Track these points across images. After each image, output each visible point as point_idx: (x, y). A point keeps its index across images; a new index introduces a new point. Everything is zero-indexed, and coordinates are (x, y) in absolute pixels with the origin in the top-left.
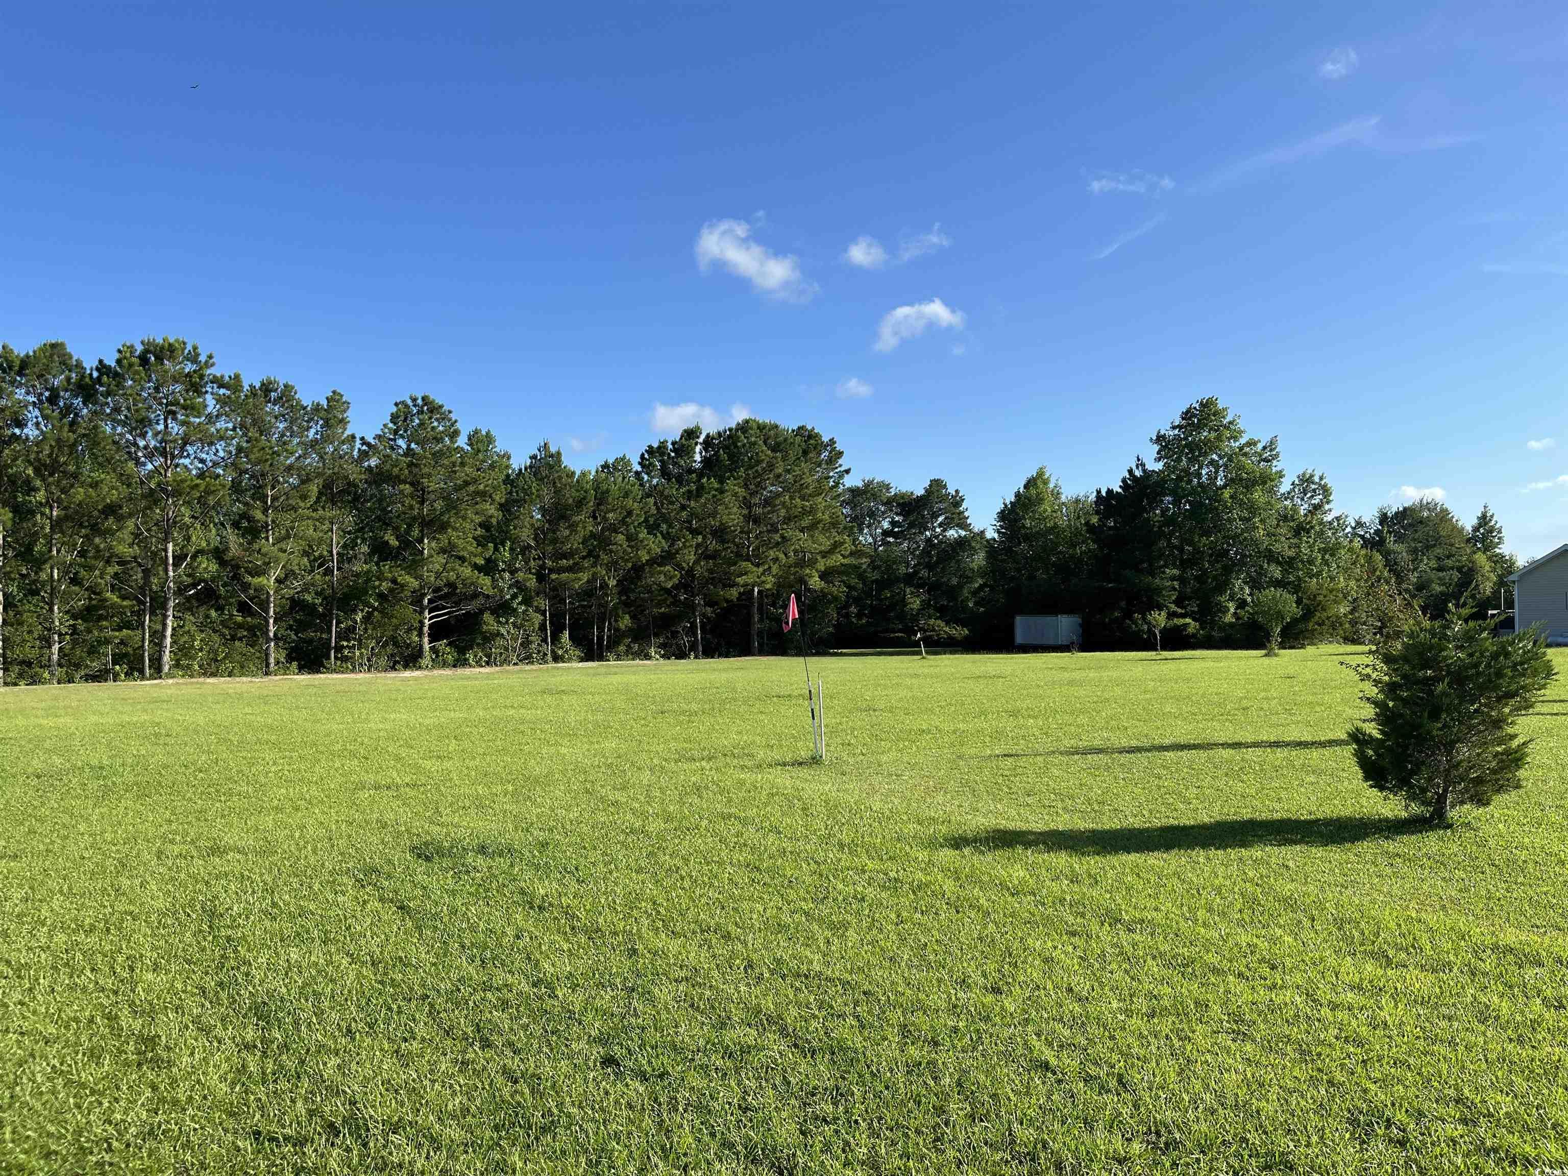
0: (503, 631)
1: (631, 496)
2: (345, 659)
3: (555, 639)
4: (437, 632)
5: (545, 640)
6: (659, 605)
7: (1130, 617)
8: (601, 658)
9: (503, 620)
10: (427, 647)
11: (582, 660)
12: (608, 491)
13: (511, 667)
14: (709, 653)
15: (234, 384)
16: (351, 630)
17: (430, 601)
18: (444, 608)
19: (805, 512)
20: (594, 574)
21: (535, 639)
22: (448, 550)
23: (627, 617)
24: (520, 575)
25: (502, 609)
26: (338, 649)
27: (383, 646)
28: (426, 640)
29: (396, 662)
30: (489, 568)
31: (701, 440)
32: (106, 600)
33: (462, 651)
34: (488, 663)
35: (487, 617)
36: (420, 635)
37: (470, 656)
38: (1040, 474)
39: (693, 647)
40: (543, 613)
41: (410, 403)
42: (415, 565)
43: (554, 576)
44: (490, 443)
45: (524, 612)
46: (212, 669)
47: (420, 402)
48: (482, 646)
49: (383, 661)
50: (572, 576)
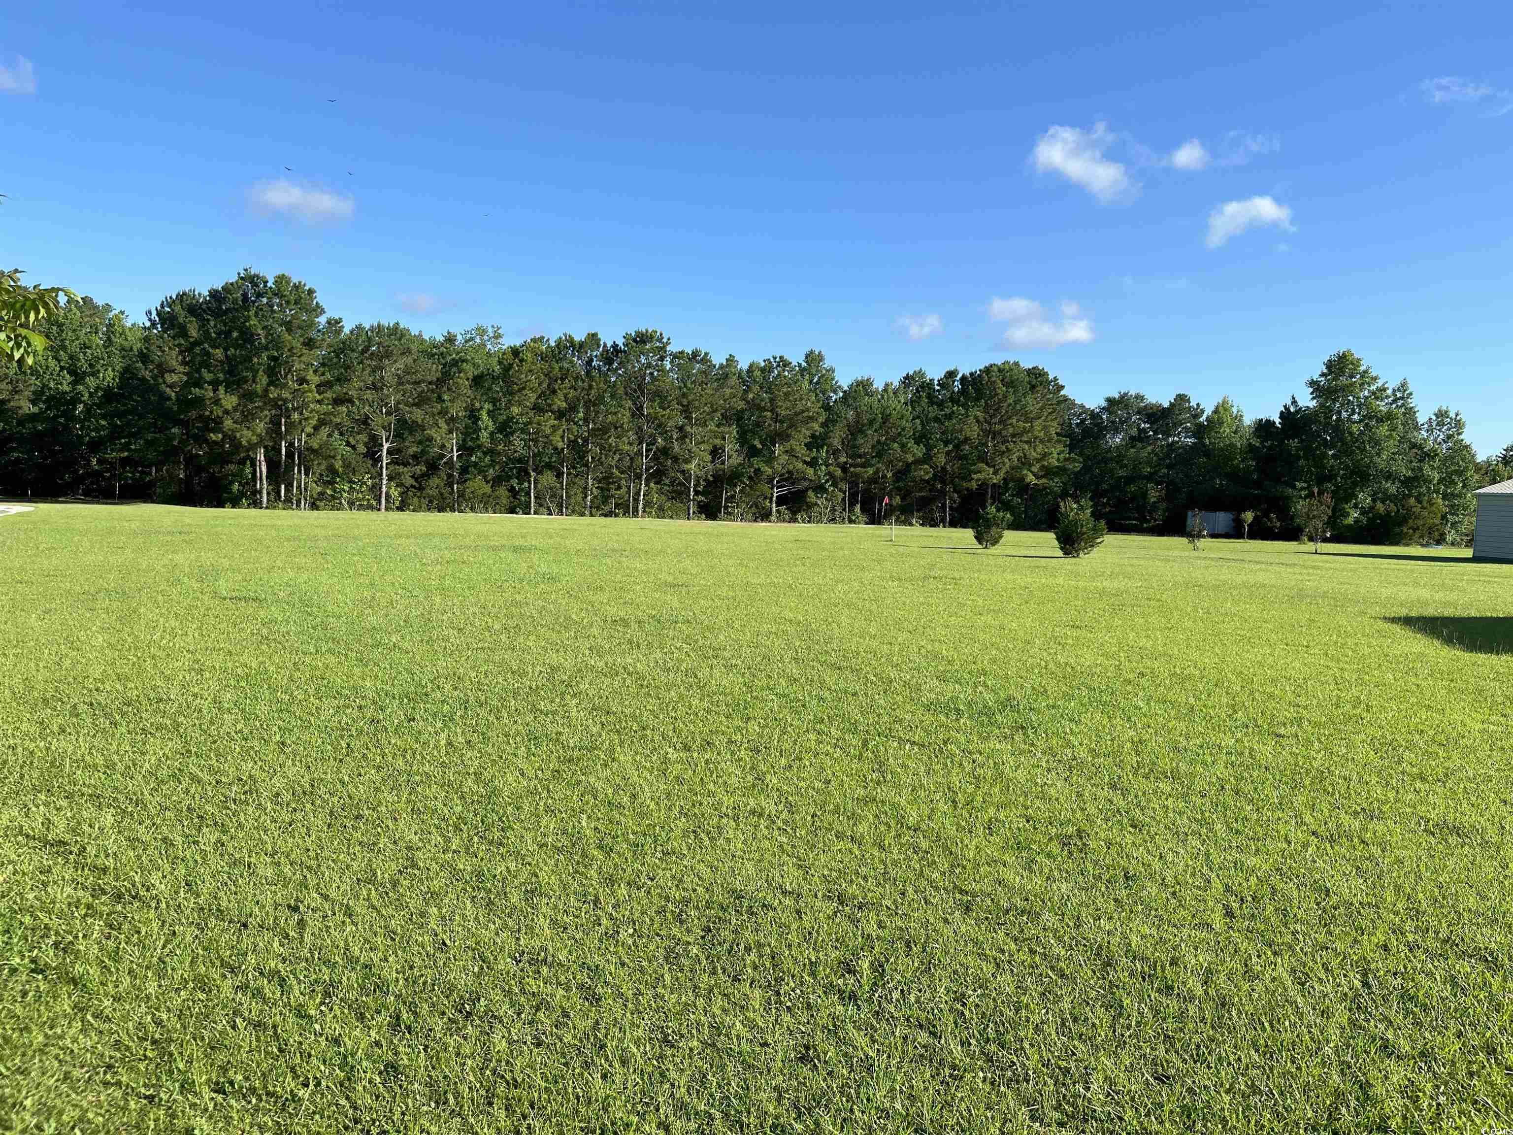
0: (819, 502)
1: (905, 418)
2: (730, 514)
3: (851, 511)
4: (781, 501)
5: (844, 510)
6: (920, 490)
7: (1268, 517)
8: (880, 523)
9: (819, 495)
10: (774, 509)
11: (867, 523)
12: (890, 414)
13: (823, 525)
14: (953, 524)
15: (680, 355)
16: (733, 497)
17: (778, 482)
18: (785, 486)
19: (1025, 431)
20: (878, 469)
21: (839, 509)
22: (790, 453)
23: (898, 497)
24: (832, 468)
25: (820, 489)
26: (726, 507)
27: (750, 508)
28: (774, 505)
29: (756, 518)
30: (813, 463)
31: (958, 378)
32: (612, 474)
33: (794, 513)
34: (809, 522)
35: (810, 493)
36: (771, 502)
37: (799, 517)
38: (1225, 402)
39: (943, 521)
40: (844, 493)
41: (772, 360)
42: (770, 459)
43: (852, 469)
44: (821, 360)
45: (833, 491)
46: (661, 513)
47: (778, 359)
48: (806, 511)
49: (750, 516)
50: (863, 470)
